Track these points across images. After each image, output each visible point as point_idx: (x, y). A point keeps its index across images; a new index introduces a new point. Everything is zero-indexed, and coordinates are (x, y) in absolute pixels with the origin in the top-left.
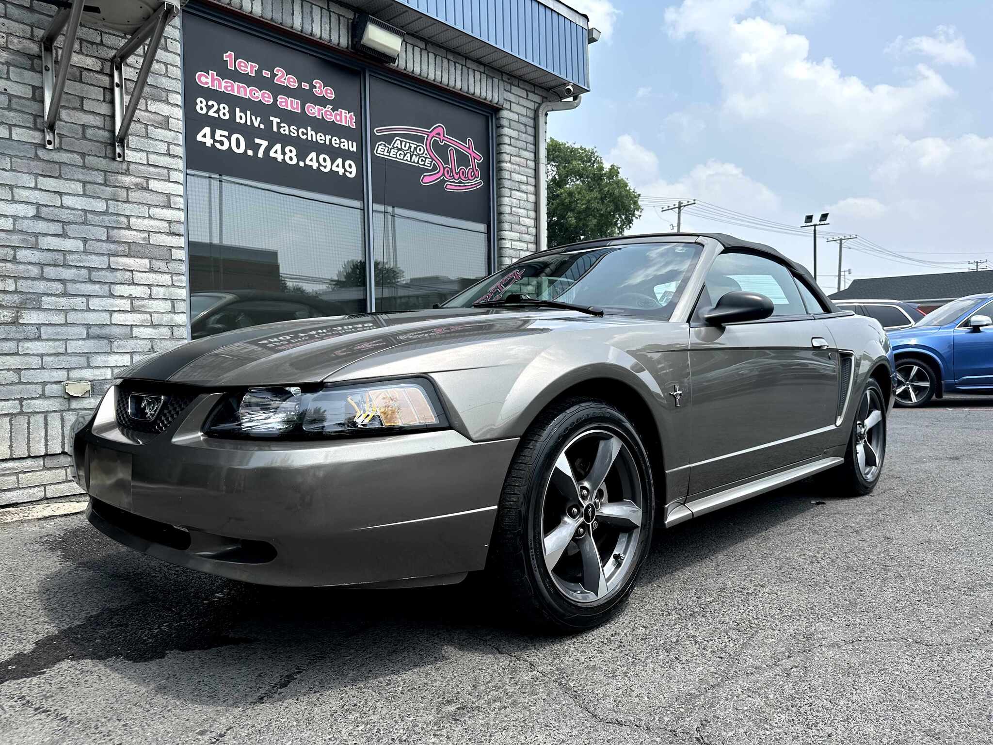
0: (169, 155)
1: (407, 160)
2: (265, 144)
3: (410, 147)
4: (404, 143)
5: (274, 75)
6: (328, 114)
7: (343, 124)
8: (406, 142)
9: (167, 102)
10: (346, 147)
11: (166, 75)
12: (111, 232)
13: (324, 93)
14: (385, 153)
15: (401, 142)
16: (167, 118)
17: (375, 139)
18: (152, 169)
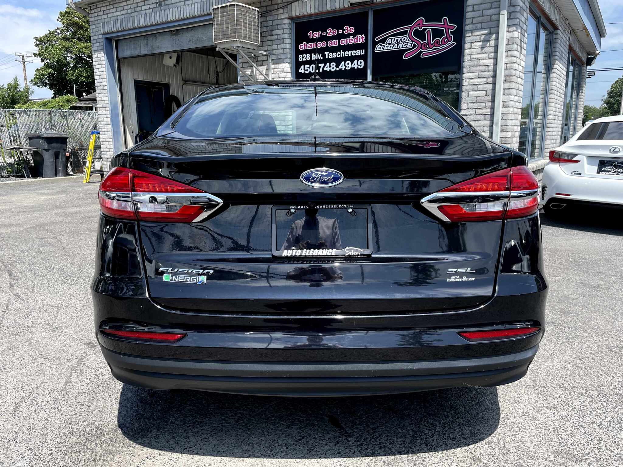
1: (395, 48)
2: (322, 65)
3: (397, 40)
4: (393, 39)
5: (327, 33)
6: (352, 40)
7: (358, 42)
8: (395, 38)
10: (359, 54)
11: (284, 53)
13: (349, 31)
14: (381, 49)
15: (392, 39)
16: (284, 69)
17: (375, 44)
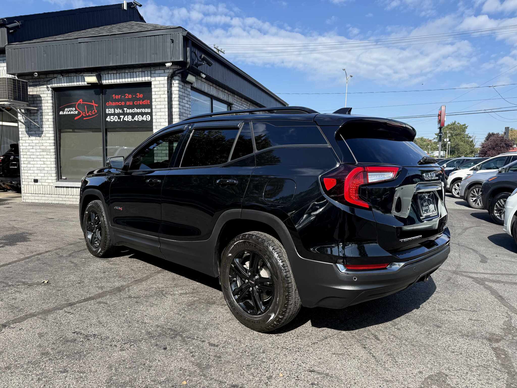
0: (49, 127)
9: (48, 115)
11: (48, 109)
12: (40, 147)
16: (48, 119)
18: (46, 131)
